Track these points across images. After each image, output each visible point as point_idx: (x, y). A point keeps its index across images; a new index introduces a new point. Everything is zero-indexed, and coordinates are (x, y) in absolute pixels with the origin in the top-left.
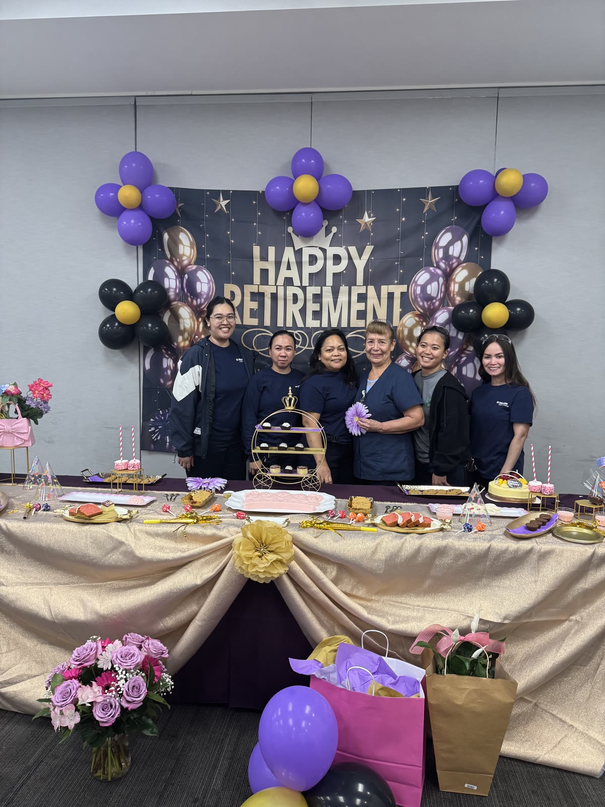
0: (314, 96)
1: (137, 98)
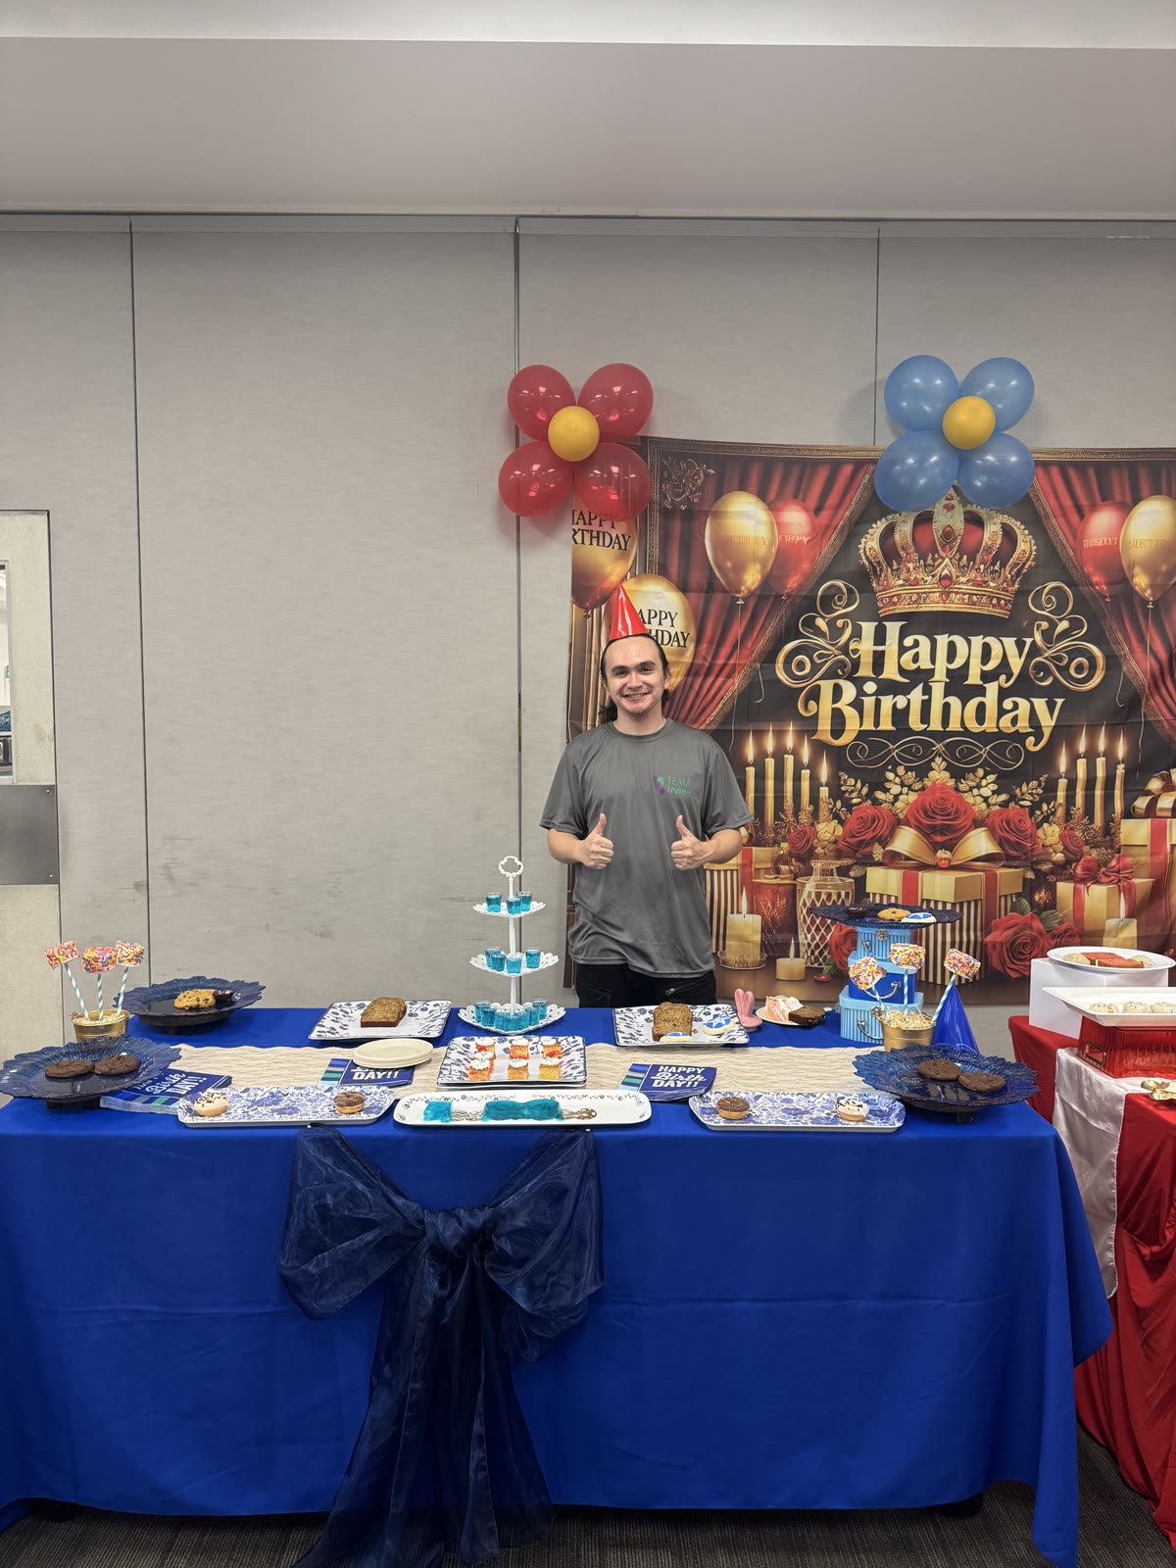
0: (882, 226)
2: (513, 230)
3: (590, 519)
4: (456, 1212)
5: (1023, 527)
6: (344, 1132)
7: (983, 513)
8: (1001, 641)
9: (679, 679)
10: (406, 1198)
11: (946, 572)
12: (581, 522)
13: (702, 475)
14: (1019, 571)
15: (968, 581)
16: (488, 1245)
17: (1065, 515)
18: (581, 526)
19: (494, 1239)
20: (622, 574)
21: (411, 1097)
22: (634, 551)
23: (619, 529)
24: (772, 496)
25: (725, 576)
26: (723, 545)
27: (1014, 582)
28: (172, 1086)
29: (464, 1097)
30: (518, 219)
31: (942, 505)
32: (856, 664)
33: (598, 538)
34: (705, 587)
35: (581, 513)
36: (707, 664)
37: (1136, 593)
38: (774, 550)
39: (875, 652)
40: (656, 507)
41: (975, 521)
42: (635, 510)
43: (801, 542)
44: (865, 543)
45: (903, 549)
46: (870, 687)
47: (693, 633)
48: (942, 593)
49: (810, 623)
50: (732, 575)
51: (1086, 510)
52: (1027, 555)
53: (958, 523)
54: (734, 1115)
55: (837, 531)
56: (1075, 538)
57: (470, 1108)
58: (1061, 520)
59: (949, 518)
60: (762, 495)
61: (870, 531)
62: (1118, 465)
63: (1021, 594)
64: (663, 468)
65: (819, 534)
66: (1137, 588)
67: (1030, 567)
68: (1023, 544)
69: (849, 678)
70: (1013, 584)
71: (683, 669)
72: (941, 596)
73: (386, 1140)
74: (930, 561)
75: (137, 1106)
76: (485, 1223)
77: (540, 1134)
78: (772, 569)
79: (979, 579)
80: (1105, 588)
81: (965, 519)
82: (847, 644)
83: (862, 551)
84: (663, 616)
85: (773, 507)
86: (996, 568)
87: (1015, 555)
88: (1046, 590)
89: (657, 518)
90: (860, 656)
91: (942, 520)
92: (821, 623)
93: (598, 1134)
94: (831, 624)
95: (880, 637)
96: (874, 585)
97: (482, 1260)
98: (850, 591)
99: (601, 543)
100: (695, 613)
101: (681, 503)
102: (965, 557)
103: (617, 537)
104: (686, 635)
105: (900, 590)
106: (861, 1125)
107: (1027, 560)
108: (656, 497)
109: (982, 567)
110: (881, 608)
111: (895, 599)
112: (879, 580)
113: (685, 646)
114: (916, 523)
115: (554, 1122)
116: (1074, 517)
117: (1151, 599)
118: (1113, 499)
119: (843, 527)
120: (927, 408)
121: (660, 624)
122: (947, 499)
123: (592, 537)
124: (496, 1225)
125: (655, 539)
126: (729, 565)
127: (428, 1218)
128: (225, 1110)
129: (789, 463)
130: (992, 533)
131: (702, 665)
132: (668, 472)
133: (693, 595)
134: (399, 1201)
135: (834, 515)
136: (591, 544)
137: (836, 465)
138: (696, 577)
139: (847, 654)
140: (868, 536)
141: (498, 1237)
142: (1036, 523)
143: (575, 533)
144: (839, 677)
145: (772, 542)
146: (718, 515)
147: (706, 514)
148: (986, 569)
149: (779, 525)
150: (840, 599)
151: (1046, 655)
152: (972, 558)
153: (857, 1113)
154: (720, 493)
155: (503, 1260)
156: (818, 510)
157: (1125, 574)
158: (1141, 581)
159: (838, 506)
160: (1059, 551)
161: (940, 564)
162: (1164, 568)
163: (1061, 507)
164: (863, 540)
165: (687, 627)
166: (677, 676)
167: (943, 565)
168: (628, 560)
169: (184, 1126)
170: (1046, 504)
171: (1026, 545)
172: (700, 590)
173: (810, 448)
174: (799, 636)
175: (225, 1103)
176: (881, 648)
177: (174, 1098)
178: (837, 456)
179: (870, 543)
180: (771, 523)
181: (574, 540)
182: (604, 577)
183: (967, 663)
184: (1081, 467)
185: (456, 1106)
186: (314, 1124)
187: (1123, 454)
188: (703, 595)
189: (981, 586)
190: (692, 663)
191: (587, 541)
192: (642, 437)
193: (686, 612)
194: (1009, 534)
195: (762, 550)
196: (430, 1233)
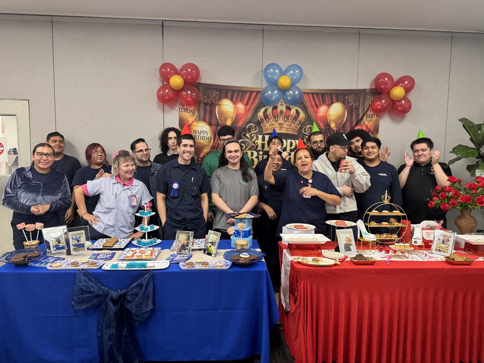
0: (264, 26)
1: (164, 22)
2: (161, 24)
3: (184, 105)
4: (117, 290)
5: (301, 110)
6: (89, 271)
7: (291, 106)
8: (295, 141)
9: (209, 150)
10: (104, 286)
11: (281, 122)
12: (181, 106)
13: (215, 94)
14: (300, 122)
15: (287, 125)
16: (125, 298)
17: (313, 107)
18: (181, 107)
19: (126, 297)
20: (193, 121)
21: (108, 263)
22: (196, 114)
23: (192, 108)
24: (234, 100)
25: (221, 122)
26: (221, 113)
27: (299, 125)
28: (48, 260)
29: (122, 263)
30: (163, 20)
31: (280, 104)
32: (257, 147)
33: (186, 110)
34: (216, 124)
35: (181, 103)
36: (217, 146)
37: (332, 129)
38: (235, 115)
39: (262, 143)
40: (202, 102)
41: (288, 108)
42: (196, 102)
43: (242, 113)
44: (259, 114)
45: (270, 116)
46: (261, 153)
47: (213, 137)
48: (280, 128)
49: (245, 135)
50: (223, 121)
51: (318, 106)
52: (302, 118)
53: (284, 108)
54: (189, 266)
55: (252, 110)
56: (315, 113)
57: (123, 266)
58: (312, 109)
59: (282, 108)
60: (232, 100)
61: (261, 110)
62: (327, 94)
63: (301, 128)
64: (204, 92)
65: (247, 111)
66: (332, 127)
67: (303, 121)
68: (301, 115)
69: (255, 150)
70: (299, 126)
71: (210, 147)
72: (279, 129)
73: (100, 273)
74: (276, 119)
75: (37, 265)
76: (124, 293)
77: (139, 271)
78: (234, 121)
79: (289, 124)
80: (323, 127)
81: (286, 108)
82: (255, 141)
83: (258, 116)
84: (205, 132)
85: (235, 103)
86: (294, 121)
87: (299, 118)
88: (307, 128)
89: (203, 105)
90: (258, 144)
91: (280, 108)
92: (248, 135)
93: (153, 271)
94: (251, 135)
95: (263, 139)
96: (262, 125)
97: (124, 302)
98: (255, 127)
99: (187, 112)
100: (213, 132)
101: (209, 101)
102: (286, 118)
103: (192, 110)
104: (211, 137)
105: (269, 126)
106: (220, 268)
107: (302, 119)
108: (202, 100)
109: (290, 121)
110: (264, 132)
111: (267, 129)
112: (263, 124)
113: (211, 141)
114: (273, 109)
115: (144, 269)
116: (315, 108)
117: (335, 130)
118: (326, 103)
119: (253, 109)
120: (275, 77)
121: (204, 134)
122: (281, 102)
123: (184, 110)
124: (127, 293)
125: (202, 110)
126: (223, 119)
127: (110, 291)
128: (60, 266)
129: (239, 91)
130: (293, 112)
131: (215, 146)
132: (206, 93)
133: (213, 127)
134: (103, 288)
135: (251, 106)
136: (184, 112)
137: (252, 92)
138: (213, 122)
139: (255, 144)
140: (260, 112)
141: (127, 296)
142: (305, 109)
143: (180, 109)
144: (253, 150)
145: (234, 113)
146: (219, 105)
147: (216, 105)
148: (291, 122)
149: (236, 108)
150: (253, 129)
151: (307, 145)
152: (288, 118)
153: (219, 265)
154: (220, 99)
155: (129, 302)
156: (247, 104)
157: (328, 124)
158: (333, 125)
159: (252, 104)
160: (311, 117)
161: (279, 120)
162: (339, 122)
163: (312, 105)
164: (259, 113)
165: (211, 136)
166: (209, 148)
167: (280, 120)
168: (194, 116)
169: (48, 270)
170: (308, 104)
171: (302, 115)
172: (215, 125)
173: (244, 87)
174: (242, 138)
175: (60, 264)
176: (264, 142)
177: (47, 263)
178: (252, 90)
179: (261, 114)
180: (234, 108)
181: (179, 110)
182: (188, 121)
183: (286, 147)
184: (317, 94)
185: (119, 265)
186: (82, 269)
187: (328, 91)
188: (216, 127)
189: (290, 126)
190: (213, 145)
191: (183, 111)
192: (198, 83)
193: (211, 131)
194: (297, 112)
195: (232, 115)
196: (110, 295)
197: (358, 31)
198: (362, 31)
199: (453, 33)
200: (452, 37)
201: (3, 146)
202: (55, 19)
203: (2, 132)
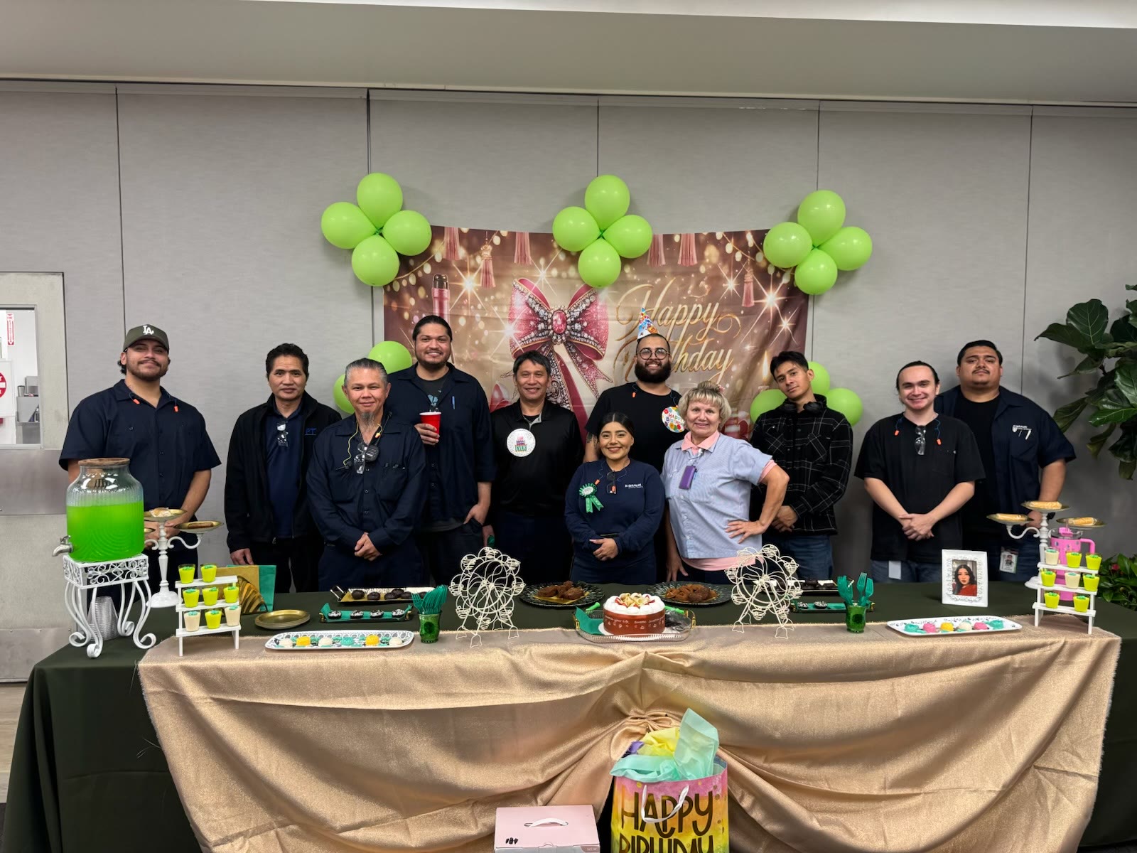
0: (600, 99)
1: (370, 91)
2: (366, 97)
30: (369, 89)
197: (814, 106)
198: (825, 107)
199: (1035, 107)
200: (1032, 116)
201: (3, 380)
202: (122, 89)
203: (9, 344)
